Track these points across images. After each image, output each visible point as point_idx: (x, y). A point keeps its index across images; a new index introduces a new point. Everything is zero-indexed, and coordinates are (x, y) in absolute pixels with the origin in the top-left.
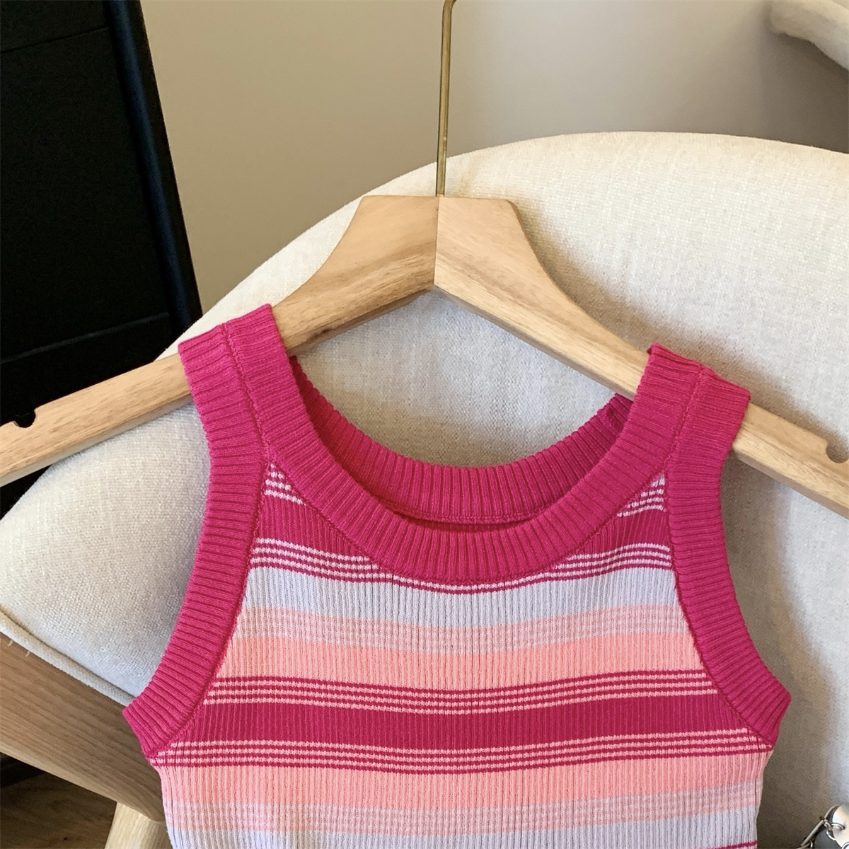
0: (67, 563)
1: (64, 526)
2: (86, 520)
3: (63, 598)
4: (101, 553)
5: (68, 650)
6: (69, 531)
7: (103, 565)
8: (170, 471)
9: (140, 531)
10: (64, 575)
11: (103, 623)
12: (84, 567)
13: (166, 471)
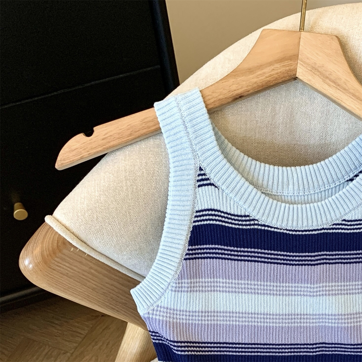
0: (107, 211)
1: (106, 193)
2: (117, 191)
3: (105, 229)
4: (124, 207)
5: (106, 253)
6: (108, 196)
7: (125, 212)
8: (159, 167)
9: (143, 196)
10: (106, 218)
11: (124, 241)
12: (115, 213)
13: (157, 167)
